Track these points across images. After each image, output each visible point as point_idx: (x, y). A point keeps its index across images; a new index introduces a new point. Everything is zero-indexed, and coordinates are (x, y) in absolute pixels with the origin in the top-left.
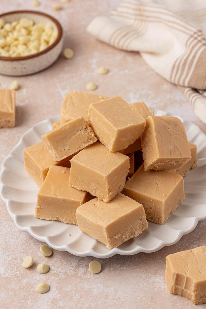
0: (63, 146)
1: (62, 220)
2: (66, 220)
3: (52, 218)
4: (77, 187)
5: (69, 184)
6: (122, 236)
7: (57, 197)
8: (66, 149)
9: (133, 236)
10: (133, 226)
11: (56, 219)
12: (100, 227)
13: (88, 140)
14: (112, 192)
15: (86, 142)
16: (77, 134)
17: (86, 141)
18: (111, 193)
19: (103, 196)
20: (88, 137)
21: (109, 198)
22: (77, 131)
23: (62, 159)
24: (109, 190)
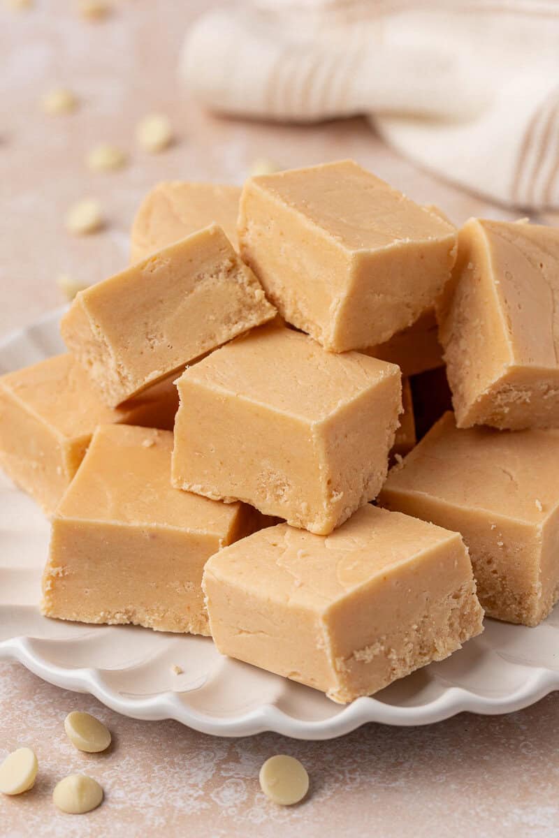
0: (147, 334)
1: (148, 621)
2: (163, 617)
3: (110, 612)
4: (202, 489)
5: (173, 481)
6: (388, 652)
7: (125, 524)
8: (157, 343)
9: (427, 658)
10: (426, 617)
11: (125, 617)
12: (302, 617)
13: (240, 311)
14: (342, 493)
15: (234, 319)
16: (199, 289)
17: (234, 315)
18: (337, 497)
19: (308, 509)
20: (239, 300)
21: (329, 514)
22: (200, 278)
23: (144, 383)
24: (331, 485)
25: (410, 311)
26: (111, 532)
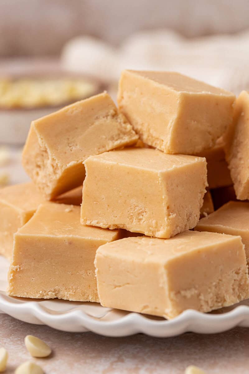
0: (69, 144)
1: (66, 295)
2: (75, 292)
3: (45, 291)
4: (97, 223)
5: (82, 220)
6: (199, 295)
8: (74, 148)
9: (220, 304)
10: (220, 280)
11: (54, 294)
13: (119, 135)
14: (175, 214)
15: (116, 138)
16: (97, 123)
17: (116, 136)
18: (173, 216)
19: (157, 223)
20: (119, 129)
21: (168, 225)
22: (97, 118)
23: (66, 168)
24: (169, 209)
25: (210, 137)
26: (47, 241)
